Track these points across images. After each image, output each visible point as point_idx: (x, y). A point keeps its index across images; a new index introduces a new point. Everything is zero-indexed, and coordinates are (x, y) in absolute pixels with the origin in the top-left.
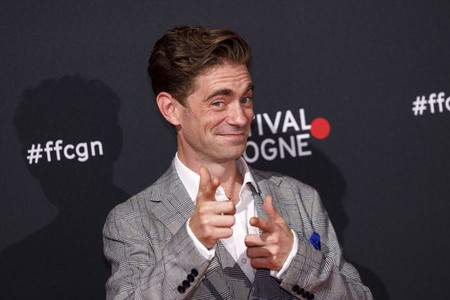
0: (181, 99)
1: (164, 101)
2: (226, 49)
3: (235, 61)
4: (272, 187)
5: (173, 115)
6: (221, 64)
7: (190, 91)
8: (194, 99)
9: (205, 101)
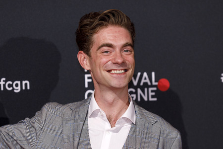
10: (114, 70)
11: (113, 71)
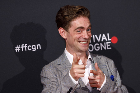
0: (67, 30)
1: (61, 30)
2: (81, 12)
3: (84, 16)
4: (98, 60)
5: (64, 35)
6: (80, 17)
7: (70, 27)
8: (71, 30)
9: (74, 30)
11: (82, 42)
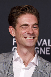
2: (26, 9)
6: (25, 14)
9: (20, 26)
10: (28, 37)
